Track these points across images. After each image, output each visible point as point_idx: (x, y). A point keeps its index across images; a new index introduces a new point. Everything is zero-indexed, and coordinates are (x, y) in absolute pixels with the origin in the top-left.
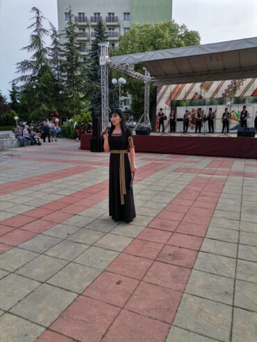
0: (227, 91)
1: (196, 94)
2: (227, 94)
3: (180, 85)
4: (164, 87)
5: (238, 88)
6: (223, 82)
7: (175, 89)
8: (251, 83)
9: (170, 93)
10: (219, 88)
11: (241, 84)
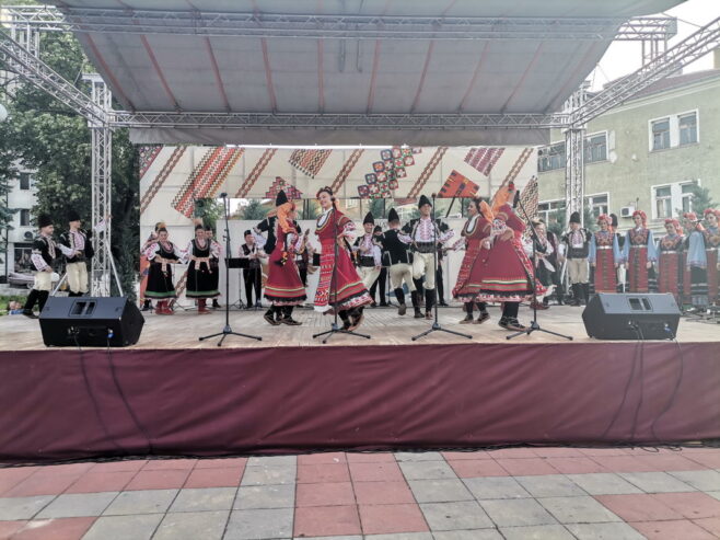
0: (372, 179)
1: (280, 181)
3: (225, 150)
5: (400, 173)
6: (357, 154)
7: (207, 163)
8: (435, 161)
9: (190, 171)
10: (347, 168)
11: (409, 161)
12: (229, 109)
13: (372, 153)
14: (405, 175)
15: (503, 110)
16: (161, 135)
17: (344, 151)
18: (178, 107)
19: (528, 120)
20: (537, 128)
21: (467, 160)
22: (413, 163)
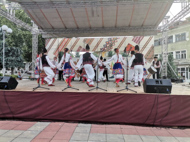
0: (105, 46)
1: (80, 47)
2: (106, 49)
3: (66, 39)
4: (52, 40)
5: (113, 44)
6: (101, 39)
7: (62, 42)
8: (123, 41)
9: (57, 45)
10: (99, 43)
11: (116, 41)
12: (66, 28)
13: (106, 39)
14: (115, 45)
15: (142, 26)
16: (50, 36)
17: (98, 38)
18: (53, 28)
19: (150, 28)
20: (153, 31)
21: (133, 40)
22: (117, 42)
